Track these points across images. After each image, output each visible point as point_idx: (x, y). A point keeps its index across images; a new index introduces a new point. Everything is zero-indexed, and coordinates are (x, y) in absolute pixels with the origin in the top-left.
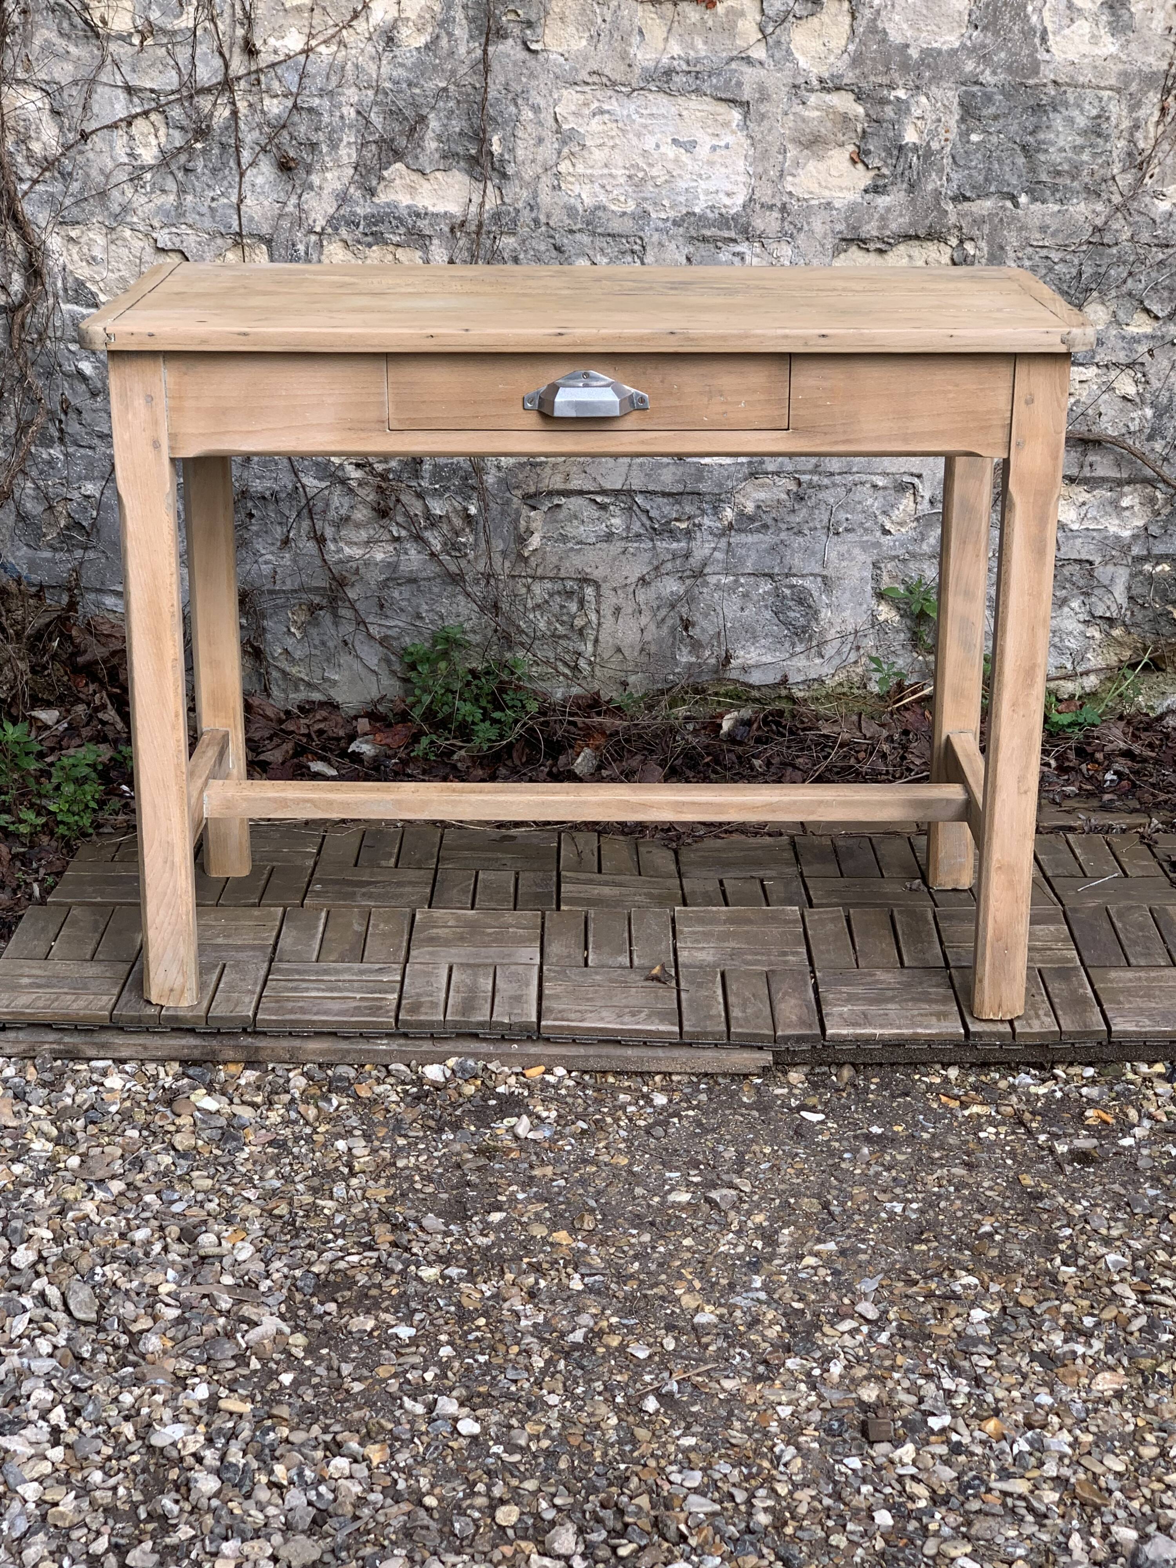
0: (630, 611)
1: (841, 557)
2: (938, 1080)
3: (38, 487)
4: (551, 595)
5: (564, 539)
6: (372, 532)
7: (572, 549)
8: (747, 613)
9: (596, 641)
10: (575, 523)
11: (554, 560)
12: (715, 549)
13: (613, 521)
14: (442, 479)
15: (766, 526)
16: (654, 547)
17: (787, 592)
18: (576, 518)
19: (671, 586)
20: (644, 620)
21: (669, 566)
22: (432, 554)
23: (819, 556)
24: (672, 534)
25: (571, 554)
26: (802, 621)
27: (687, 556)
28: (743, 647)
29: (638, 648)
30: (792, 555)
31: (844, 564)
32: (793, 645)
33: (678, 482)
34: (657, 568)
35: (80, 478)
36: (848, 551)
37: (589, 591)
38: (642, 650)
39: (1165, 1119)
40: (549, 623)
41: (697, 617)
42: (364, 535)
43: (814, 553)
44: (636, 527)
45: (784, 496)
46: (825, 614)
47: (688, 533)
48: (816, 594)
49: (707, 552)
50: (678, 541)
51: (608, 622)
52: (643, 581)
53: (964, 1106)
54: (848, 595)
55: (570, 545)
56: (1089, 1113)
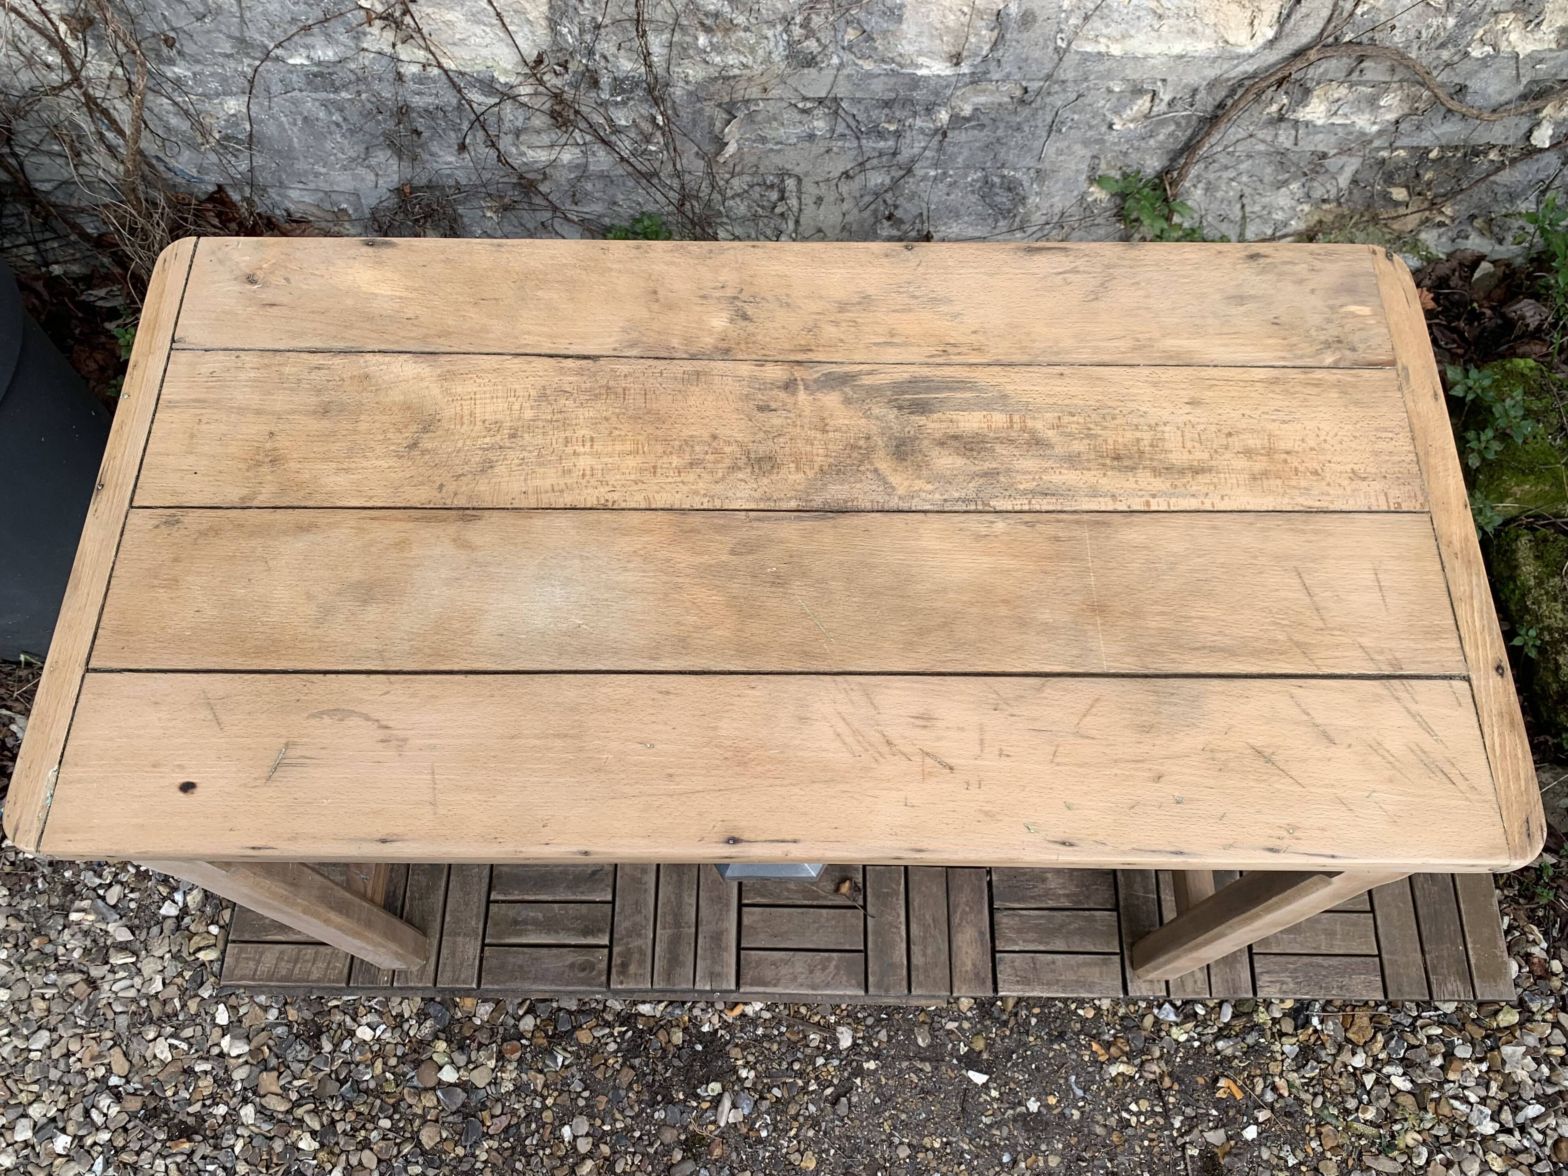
0: (832, 199)
1: (1059, 152)
2: (1091, 1014)
3: (176, 104)
4: (751, 186)
5: (763, 140)
6: (554, 136)
7: (771, 150)
8: (952, 197)
9: (797, 222)
10: (775, 124)
11: (754, 159)
12: (925, 148)
13: (816, 123)
14: (624, 91)
15: (983, 126)
16: (860, 147)
17: (996, 180)
18: (775, 119)
19: (877, 179)
20: (845, 206)
21: (875, 162)
22: (622, 159)
23: (1035, 153)
24: (881, 135)
25: (771, 155)
26: (1009, 205)
27: (894, 154)
28: (945, 224)
29: (839, 227)
30: (1007, 153)
31: (1061, 158)
32: (997, 221)
33: (890, 90)
34: (861, 164)
35: (218, 95)
36: (1068, 147)
37: (791, 183)
38: (844, 228)
39: (1286, 1094)
40: (749, 207)
41: (901, 201)
42: (545, 139)
43: (1031, 150)
44: (841, 128)
45: (1007, 99)
46: (1033, 200)
47: (898, 134)
48: (1026, 184)
49: (916, 151)
50: (886, 140)
51: (810, 210)
52: (846, 175)
53: (1112, 1060)
54: (1060, 185)
55: (770, 146)
56: (1222, 1083)
